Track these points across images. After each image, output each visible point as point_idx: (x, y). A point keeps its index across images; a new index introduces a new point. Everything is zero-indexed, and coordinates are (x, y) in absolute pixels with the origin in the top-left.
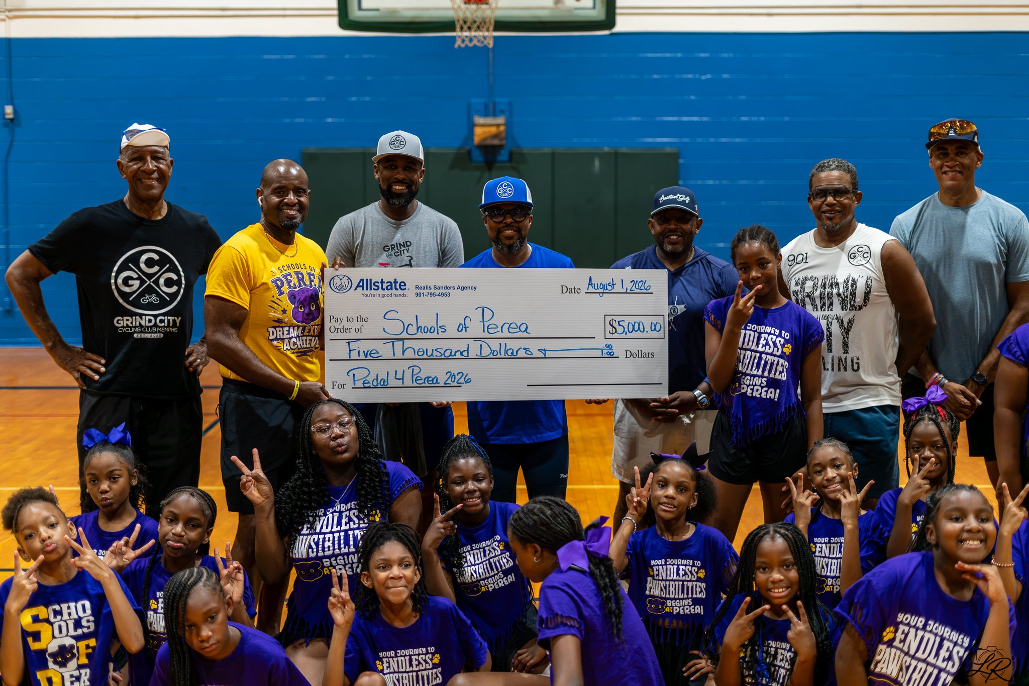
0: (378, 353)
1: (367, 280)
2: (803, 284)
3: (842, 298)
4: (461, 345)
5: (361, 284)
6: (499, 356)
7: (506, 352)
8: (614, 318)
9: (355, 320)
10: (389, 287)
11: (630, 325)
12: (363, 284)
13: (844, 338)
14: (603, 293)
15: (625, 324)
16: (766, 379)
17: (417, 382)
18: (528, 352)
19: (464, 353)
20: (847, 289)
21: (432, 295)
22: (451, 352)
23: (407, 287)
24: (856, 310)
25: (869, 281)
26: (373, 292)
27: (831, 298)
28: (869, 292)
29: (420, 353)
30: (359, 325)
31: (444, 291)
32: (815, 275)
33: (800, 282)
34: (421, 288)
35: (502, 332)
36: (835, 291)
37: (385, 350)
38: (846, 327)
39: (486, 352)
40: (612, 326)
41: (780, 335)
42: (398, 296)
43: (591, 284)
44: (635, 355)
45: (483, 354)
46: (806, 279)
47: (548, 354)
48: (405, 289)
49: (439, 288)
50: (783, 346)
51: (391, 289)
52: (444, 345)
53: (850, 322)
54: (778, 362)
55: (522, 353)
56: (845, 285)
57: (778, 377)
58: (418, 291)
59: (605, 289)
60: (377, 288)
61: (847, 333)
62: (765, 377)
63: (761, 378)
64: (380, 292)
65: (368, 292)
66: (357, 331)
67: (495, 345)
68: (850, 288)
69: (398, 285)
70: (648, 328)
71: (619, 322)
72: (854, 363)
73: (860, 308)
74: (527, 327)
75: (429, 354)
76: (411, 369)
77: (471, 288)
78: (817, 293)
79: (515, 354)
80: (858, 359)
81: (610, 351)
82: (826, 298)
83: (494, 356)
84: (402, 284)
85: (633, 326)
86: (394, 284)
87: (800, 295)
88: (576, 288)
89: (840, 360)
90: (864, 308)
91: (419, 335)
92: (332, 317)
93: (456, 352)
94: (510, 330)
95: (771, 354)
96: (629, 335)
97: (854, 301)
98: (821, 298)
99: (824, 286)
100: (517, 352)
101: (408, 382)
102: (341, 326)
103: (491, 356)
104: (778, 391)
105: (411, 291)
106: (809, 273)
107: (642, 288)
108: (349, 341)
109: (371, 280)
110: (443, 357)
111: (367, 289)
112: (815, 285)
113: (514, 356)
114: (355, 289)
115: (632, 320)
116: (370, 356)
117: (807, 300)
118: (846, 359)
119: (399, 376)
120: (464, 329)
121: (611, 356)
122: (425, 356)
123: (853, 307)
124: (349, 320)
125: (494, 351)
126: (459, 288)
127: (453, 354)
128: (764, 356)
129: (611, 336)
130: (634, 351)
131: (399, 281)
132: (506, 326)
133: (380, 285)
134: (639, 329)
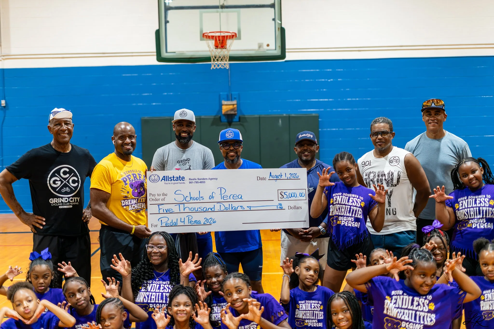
0: (172, 210)
1: (166, 176)
2: (369, 175)
3: (387, 181)
4: (211, 206)
5: (164, 178)
6: (229, 210)
7: (232, 208)
8: (282, 191)
9: (161, 195)
10: (177, 180)
11: (290, 194)
12: (165, 178)
13: (388, 200)
14: (277, 179)
15: (287, 194)
16: (353, 218)
17: (191, 223)
18: (242, 208)
19: (212, 209)
20: (389, 177)
21: (197, 182)
22: (206, 209)
23: (185, 179)
24: (393, 186)
25: (399, 173)
26: (169, 182)
27: (382, 181)
28: (399, 178)
29: (192, 210)
30: (163, 197)
31: (202, 181)
32: (374, 171)
33: (368, 174)
34: (191, 179)
35: (230, 199)
36: (384, 178)
37: (175, 209)
38: (389, 194)
39: (223, 208)
40: (281, 195)
41: (359, 198)
42: (181, 183)
43: (271, 176)
44: (292, 208)
45: (222, 209)
46: (370, 173)
47: (252, 209)
48: (184, 180)
49: (200, 179)
50: (361, 203)
51: (178, 180)
52: (203, 205)
53: (391, 192)
54: (359, 210)
55: (239, 209)
56: (388, 175)
57: (359, 217)
58: (190, 181)
59: (278, 178)
60: (171, 180)
61: (390, 197)
62: (353, 217)
63: (351, 218)
64: (173, 182)
65: (167, 182)
66: (162, 200)
67: (227, 205)
68: (390, 176)
69: (181, 178)
70: (298, 195)
71: (284, 193)
72: (394, 211)
73: (396, 185)
74: (242, 196)
75: (196, 210)
76: (188, 217)
77: (215, 179)
78: (376, 179)
79: (236, 209)
80: (395, 209)
81: (281, 206)
82: (380, 181)
83: (226, 210)
84: (183, 178)
85: (291, 195)
86: (179, 178)
87: (368, 180)
88: (264, 177)
89: (387, 210)
90: (397, 185)
91: (191, 201)
92: (150, 194)
93: (208, 209)
94: (234, 197)
95: (356, 206)
96: (289, 199)
97: (393, 183)
98: (378, 181)
99: (379, 176)
100: (237, 208)
101: (187, 223)
102: (155, 198)
103: (225, 210)
104: (359, 223)
105: (187, 181)
106: (371, 170)
107: (295, 177)
108: (159, 205)
109: (168, 176)
110: (203, 211)
111: (167, 181)
112: (374, 175)
113: (236, 210)
114: (161, 181)
115: (291, 192)
116: (168, 212)
117: (371, 182)
118: (390, 209)
119: (182, 220)
120: (212, 198)
121: (281, 209)
122: (194, 211)
123: (392, 185)
124: (158, 195)
125: (226, 208)
126: (209, 179)
127: (207, 210)
128: (352, 207)
129: (281, 199)
130: (292, 206)
131: (181, 176)
132: (232, 196)
133: (172, 178)
134: (294, 196)
